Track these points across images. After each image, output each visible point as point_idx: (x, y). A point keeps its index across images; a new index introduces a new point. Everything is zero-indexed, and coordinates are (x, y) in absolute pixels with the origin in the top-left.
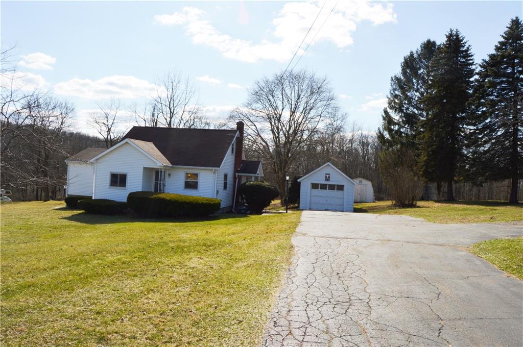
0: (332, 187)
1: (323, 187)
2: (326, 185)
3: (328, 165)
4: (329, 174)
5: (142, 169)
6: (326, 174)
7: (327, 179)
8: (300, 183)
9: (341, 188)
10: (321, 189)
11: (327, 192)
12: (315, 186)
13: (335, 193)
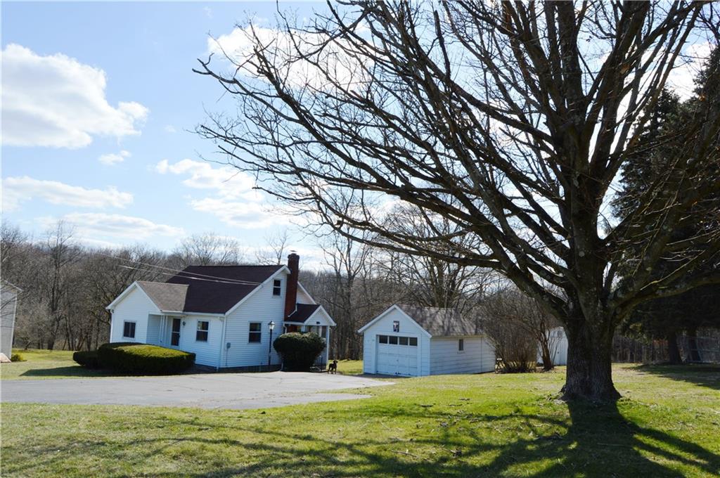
0: (404, 341)
1: (393, 340)
2: (397, 337)
3: (395, 308)
4: (398, 322)
5: (147, 316)
6: (395, 322)
7: (397, 329)
8: (362, 335)
9: (414, 342)
10: (390, 343)
11: (398, 348)
12: (383, 339)
13: (408, 349)
